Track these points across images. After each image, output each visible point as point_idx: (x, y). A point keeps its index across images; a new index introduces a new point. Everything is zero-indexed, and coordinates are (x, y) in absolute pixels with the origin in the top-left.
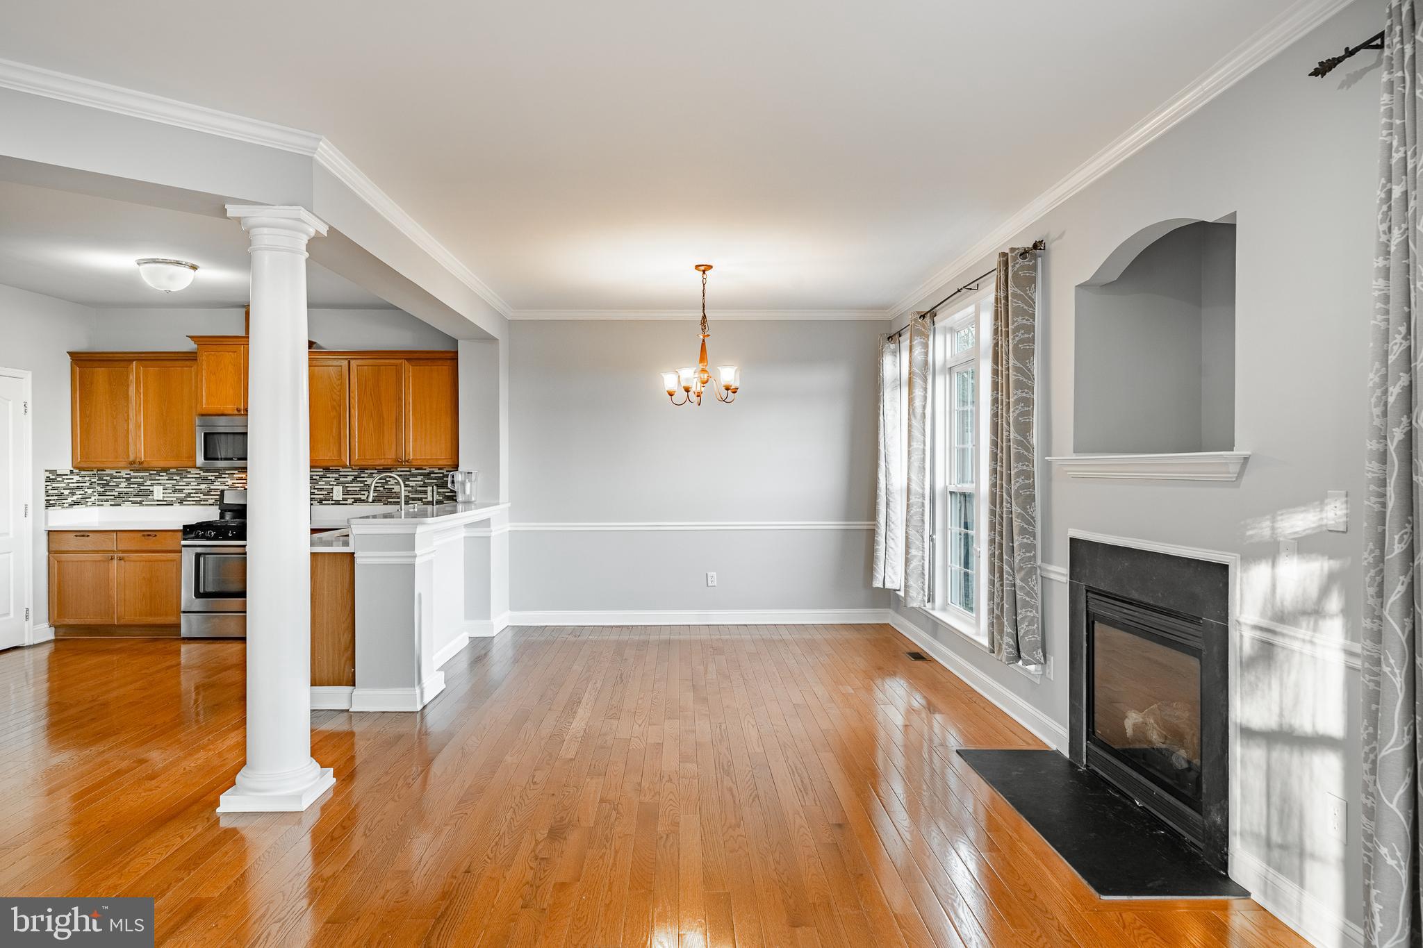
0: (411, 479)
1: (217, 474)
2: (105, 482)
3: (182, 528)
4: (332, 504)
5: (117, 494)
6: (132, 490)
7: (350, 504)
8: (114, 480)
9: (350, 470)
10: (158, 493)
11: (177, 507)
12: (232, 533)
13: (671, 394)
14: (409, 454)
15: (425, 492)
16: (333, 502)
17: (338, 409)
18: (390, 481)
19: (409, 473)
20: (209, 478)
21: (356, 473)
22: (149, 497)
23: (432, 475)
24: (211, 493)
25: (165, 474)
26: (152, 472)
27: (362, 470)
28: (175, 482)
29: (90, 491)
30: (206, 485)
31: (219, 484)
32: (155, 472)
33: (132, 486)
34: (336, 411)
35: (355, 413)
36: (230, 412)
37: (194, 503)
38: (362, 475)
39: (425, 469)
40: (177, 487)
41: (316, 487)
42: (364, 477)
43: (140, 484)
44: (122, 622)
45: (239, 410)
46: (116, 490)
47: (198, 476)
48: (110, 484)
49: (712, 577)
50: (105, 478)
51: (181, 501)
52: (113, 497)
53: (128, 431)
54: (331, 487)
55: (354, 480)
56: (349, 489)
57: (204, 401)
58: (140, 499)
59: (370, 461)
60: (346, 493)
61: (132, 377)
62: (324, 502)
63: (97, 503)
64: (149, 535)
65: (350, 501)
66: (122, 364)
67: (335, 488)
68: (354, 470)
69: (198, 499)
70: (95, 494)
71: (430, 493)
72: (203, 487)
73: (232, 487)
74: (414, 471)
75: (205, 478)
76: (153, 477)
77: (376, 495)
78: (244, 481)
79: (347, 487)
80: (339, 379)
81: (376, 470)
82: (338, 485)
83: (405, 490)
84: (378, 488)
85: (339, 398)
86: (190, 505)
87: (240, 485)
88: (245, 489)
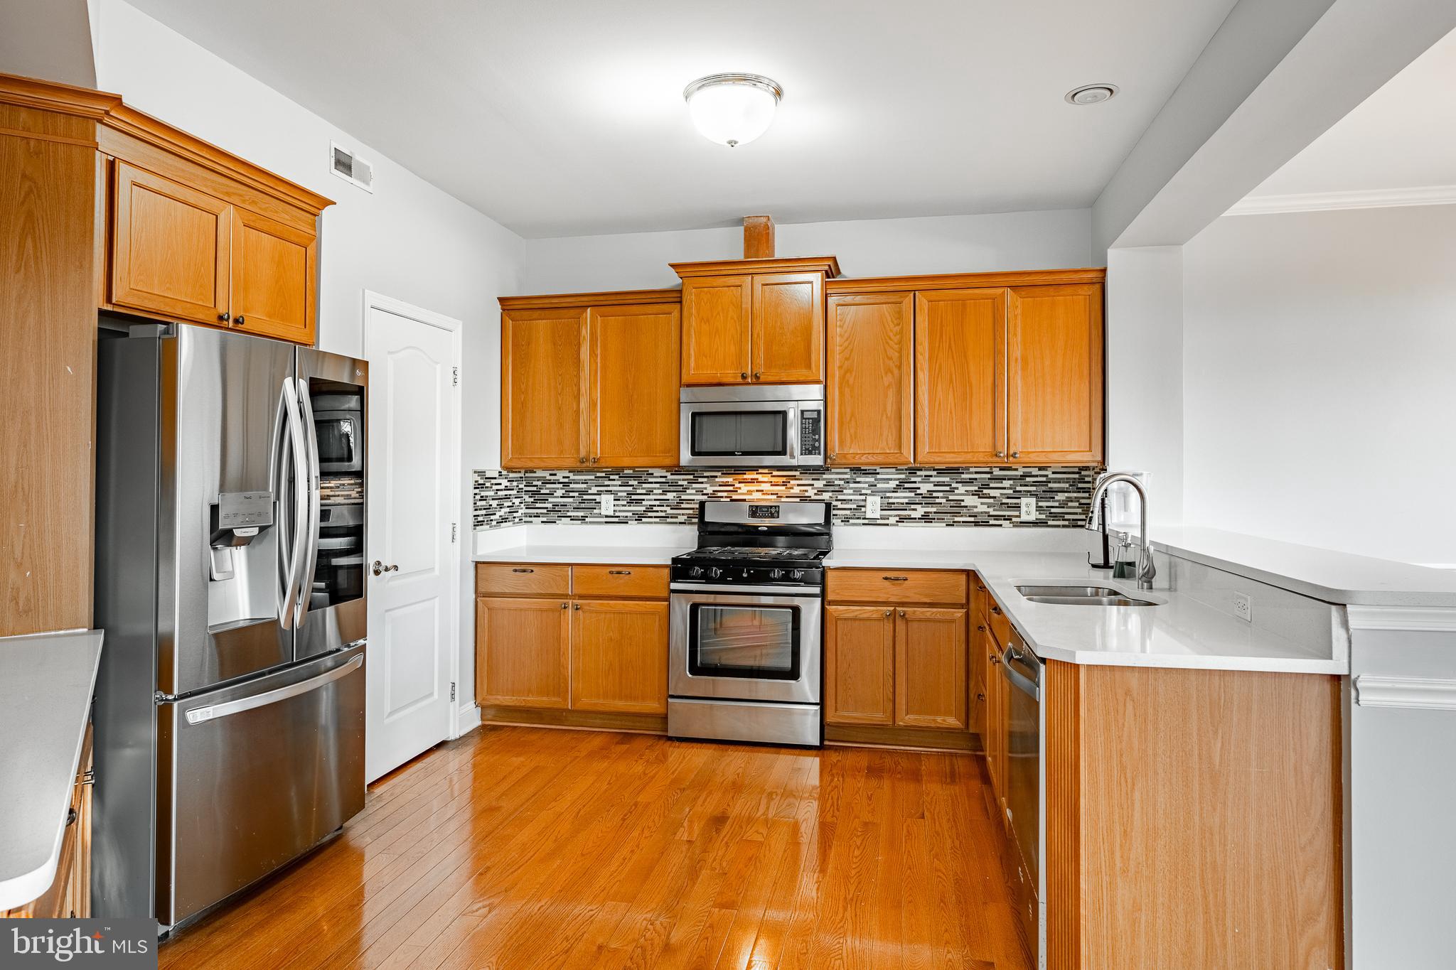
0: (991, 485)
1: (691, 477)
2: (535, 489)
3: (669, 562)
4: (864, 524)
5: (550, 506)
6: (571, 500)
7: (892, 525)
8: (548, 486)
9: (894, 470)
10: (607, 504)
11: (633, 526)
12: (748, 572)
14: (1015, 445)
15: (1018, 507)
16: (866, 521)
17: (896, 371)
18: (957, 488)
19: (989, 476)
20: (680, 483)
21: (903, 476)
22: (595, 511)
23: (1028, 479)
24: (683, 506)
25: (617, 477)
26: (598, 474)
27: (913, 471)
28: (630, 488)
29: (517, 501)
30: (675, 494)
31: (694, 491)
32: (603, 475)
33: (571, 494)
34: (892, 373)
35: (923, 377)
36: (731, 380)
37: (658, 520)
38: (913, 479)
39: (1016, 470)
40: (633, 497)
41: (840, 497)
42: (915, 482)
43: (582, 492)
44: (579, 706)
45: (744, 377)
46: (550, 500)
47: (663, 480)
48: (542, 491)
50: (535, 483)
51: (639, 518)
52: (545, 511)
53: (578, 412)
54: (863, 497)
55: (900, 486)
56: (891, 501)
57: (692, 365)
58: (582, 514)
59: (948, 455)
60: (888, 507)
61: (586, 332)
62: (851, 521)
63: (525, 519)
64: (619, 573)
65: (893, 520)
66: (572, 312)
67: (869, 499)
68: (899, 471)
69: (663, 514)
70: (522, 505)
71: (1024, 509)
72: (670, 496)
73: (713, 496)
74: (997, 472)
75: (674, 484)
76: (600, 481)
77: (934, 510)
78: (731, 488)
79: (888, 497)
80: (898, 325)
81: (934, 470)
82: (873, 494)
83: (982, 504)
84: (937, 501)
85: (897, 354)
86: (651, 523)
87: (725, 494)
88: (732, 500)
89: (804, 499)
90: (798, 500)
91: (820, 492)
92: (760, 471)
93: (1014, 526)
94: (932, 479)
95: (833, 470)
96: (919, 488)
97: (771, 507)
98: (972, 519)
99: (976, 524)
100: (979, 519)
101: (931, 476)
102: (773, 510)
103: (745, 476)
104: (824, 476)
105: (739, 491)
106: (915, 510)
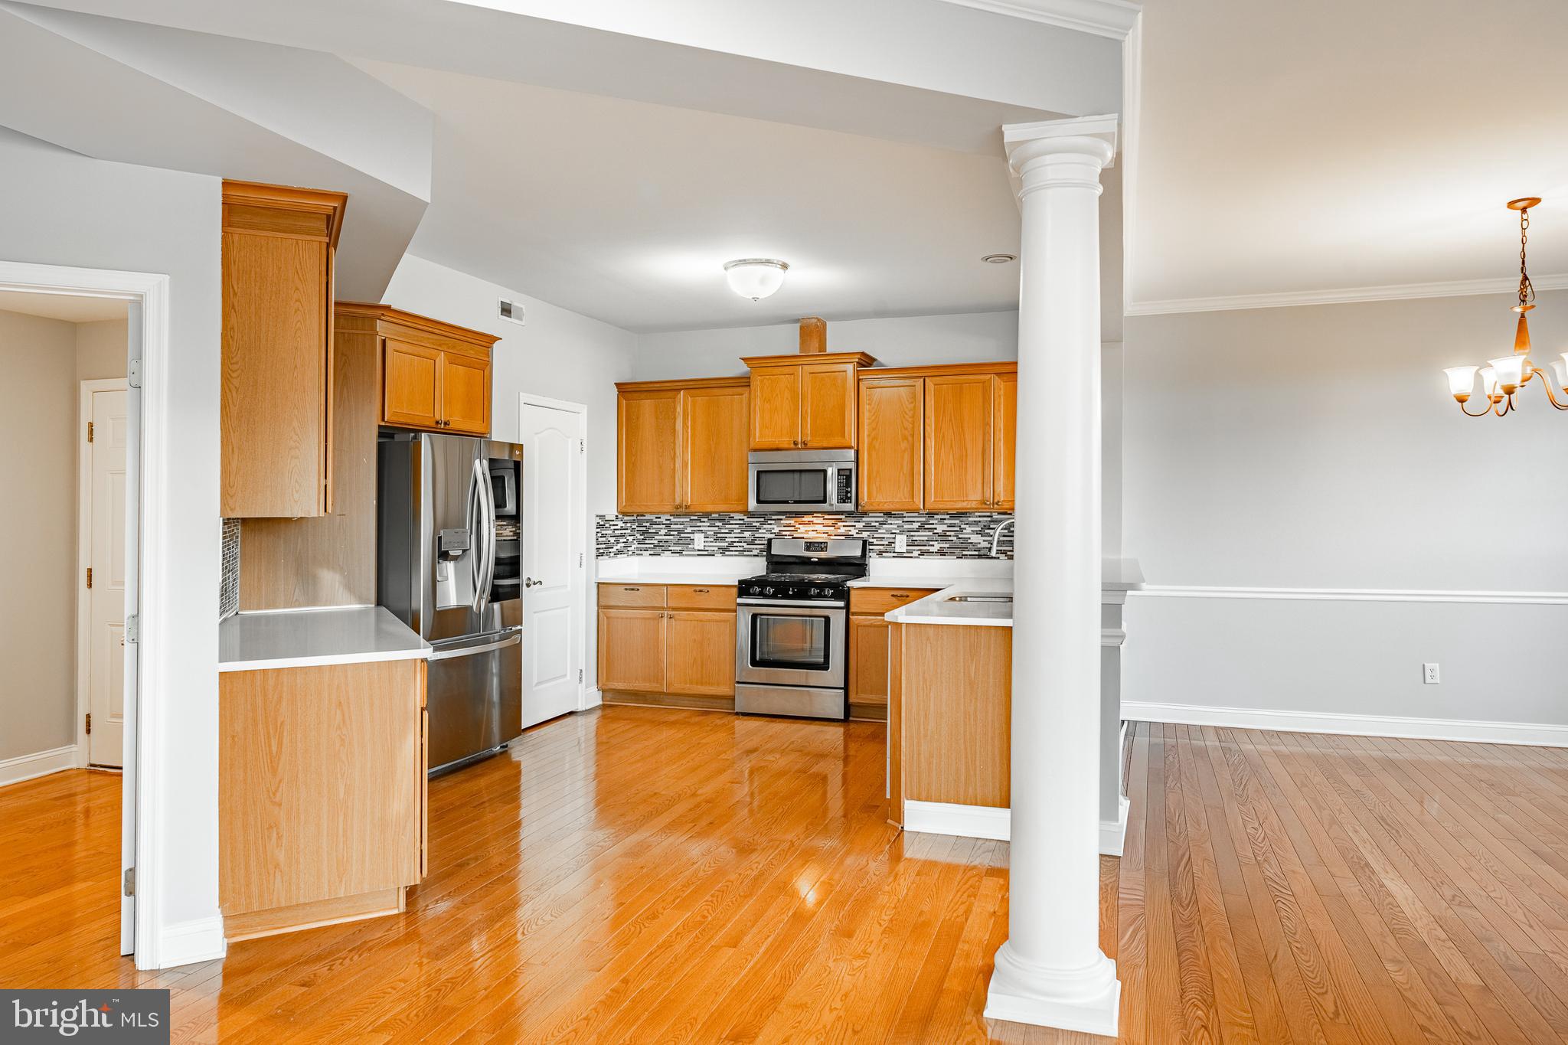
0: (991, 526)
1: (763, 520)
2: (644, 529)
3: (737, 584)
4: (894, 557)
5: (656, 542)
6: (672, 537)
7: (915, 557)
8: (654, 526)
9: (916, 514)
10: (699, 541)
11: (719, 558)
12: (793, 591)
13: (1462, 400)
14: (999, 495)
16: (895, 555)
17: (910, 439)
18: (965, 529)
19: (989, 519)
20: (754, 524)
21: (924, 519)
22: (690, 546)
24: (756, 542)
25: (706, 520)
26: (693, 518)
27: (931, 515)
28: (717, 528)
29: (631, 539)
30: (750, 533)
31: (764, 531)
32: (696, 518)
33: (672, 533)
34: (908, 441)
35: (931, 443)
36: (786, 446)
37: (737, 553)
38: (931, 522)
40: (719, 535)
41: (875, 536)
42: (933, 524)
43: (680, 532)
44: (672, 690)
45: (795, 443)
46: (656, 537)
47: (741, 522)
48: (650, 531)
49: (1432, 670)
50: (644, 524)
51: (723, 551)
52: (652, 546)
53: (674, 469)
54: (893, 536)
55: (922, 527)
56: (914, 538)
57: (757, 435)
58: (680, 548)
59: (948, 503)
60: (912, 543)
61: (680, 409)
62: (884, 554)
63: (637, 552)
64: (701, 591)
65: (916, 554)
66: (670, 394)
67: (898, 537)
68: (920, 515)
69: (741, 549)
70: (635, 542)
72: (747, 534)
73: (779, 535)
75: (750, 525)
76: (694, 523)
77: (948, 546)
78: (793, 529)
79: (913, 536)
80: (912, 403)
81: (948, 514)
82: (902, 532)
83: (984, 541)
84: (950, 538)
85: (911, 425)
86: (732, 555)
87: (788, 533)
88: (793, 538)
89: (848, 537)
90: (843, 538)
91: (860, 531)
92: (815, 515)
93: (1008, 559)
94: (946, 521)
95: (870, 515)
96: (936, 529)
97: (822, 543)
98: (976, 553)
99: (980, 556)
100: (982, 553)
101: (945, 519)
102: (823, 546)
103: (803, 519)
104: (864, 519)
106: (933, 545)
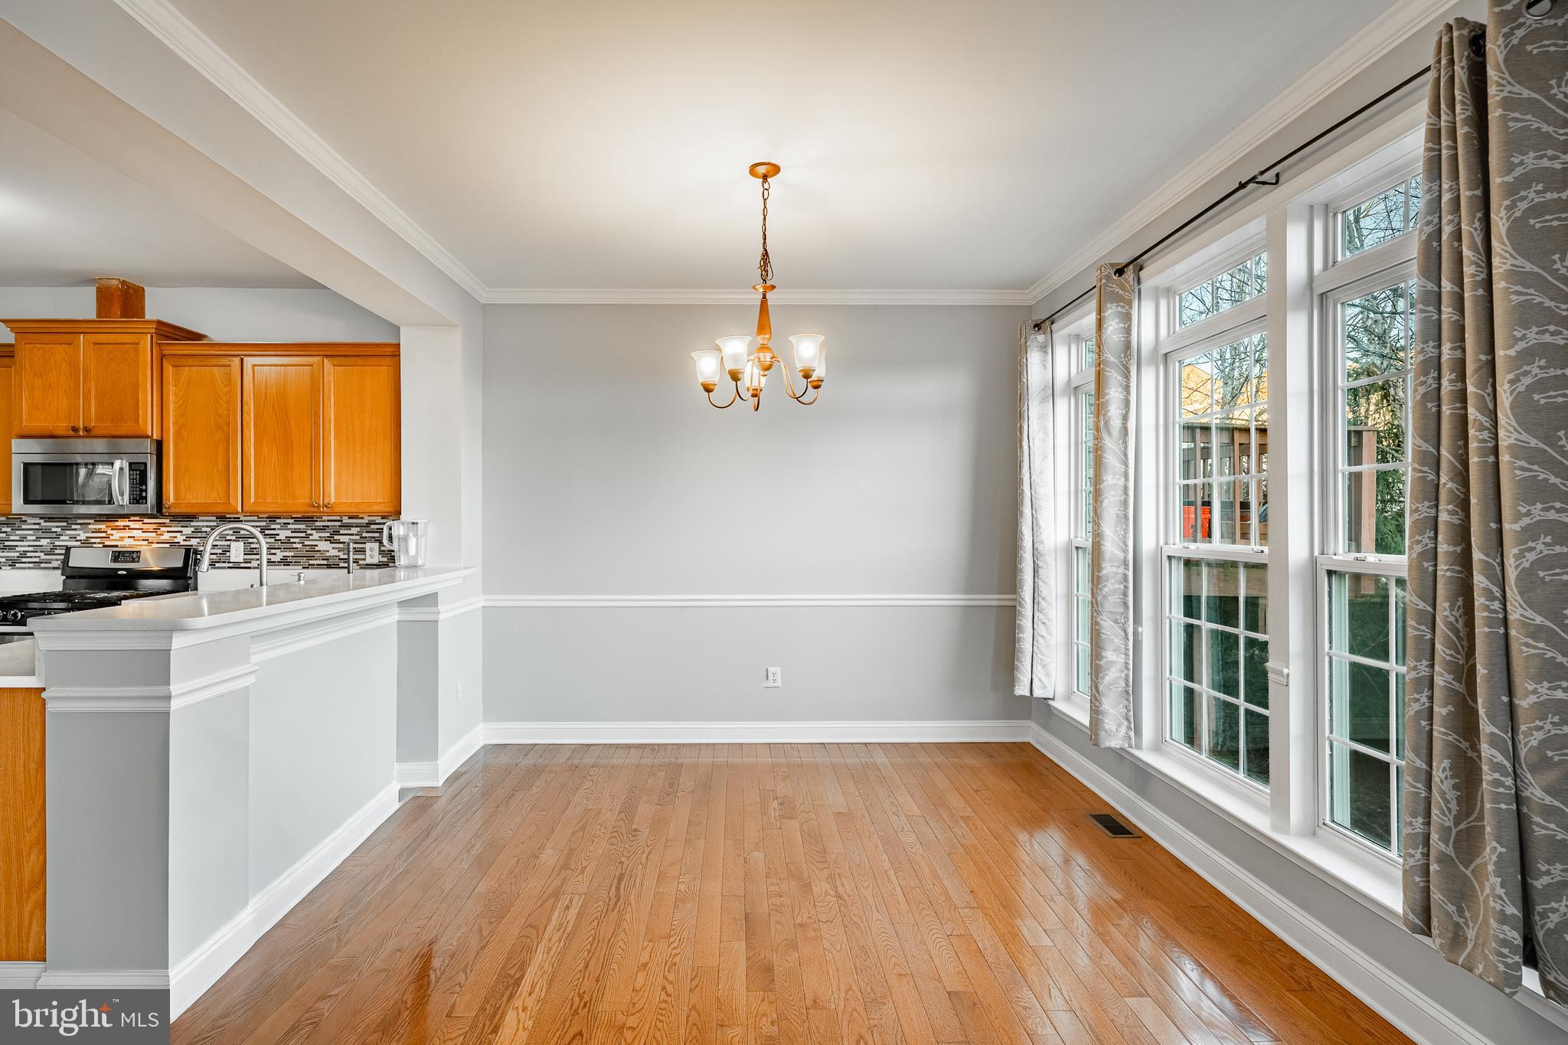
0: (341, 532)
1: (65, 524)
4: (229, 567)
7: (254, 568)
9: (256, 518)
11: (6, 571)
13: (708, 389)
14: (329, 496)
15: (363, 551)
16: (231, 565)
17: (225, 428)
18: (312, 535)
19: (339, 523)
20: (53, 530)
21: (264, 524)
23: (372, 526)
24: (54, 552)
27: (272, 519)
30: (47, 540)
31: (66, 538)
34: (222, 431)
35: (251, 434)
36: (63, 433)
37: (31, 565)
38: (273, 527)
39: (363, 518)
40: (6, 543)
42: (275, 529)
45: (76, 430)
47: (37, 527)
49: (774, 674)
51: (13, 563)
54: (228, 543)
55: (262, 533)
56: (253, 546)
57: (25, 417)
60: (249, 552)
62: (217, 565)
65: (255, 564)
67: (233, 544)
68: (260, 519)
69: (37, 560)
71: (368, 552)
72: (44, 542)
73: (86, 542)
74: (346, 520)
75: (47, 531)
77: (292, 554)
78: (104, 535)
79: (251, 543)
80: (228, 386)
81: (292, 518)
82: (238, 539)
83: (333, 548)
84: (294, 546)
85: (226, 412)
86: (24, 567)
87: (98, 540)
88: (104, 546)
89: (173, 544)
90: (168, 545)
91: (189, 538)
92: (132, 518)
93: (360, 568)
94: (289, 526)
95: (200, 518)
96: (278, 535)
97: (133, 552)
98: (325, 562)
99: (329, 566)
100: (331, 562)
101: (289, 524)
102: (135, 555)
103: (117, 524)
104: (192, 524)
105: (112, 537)
106: (275, 554)
